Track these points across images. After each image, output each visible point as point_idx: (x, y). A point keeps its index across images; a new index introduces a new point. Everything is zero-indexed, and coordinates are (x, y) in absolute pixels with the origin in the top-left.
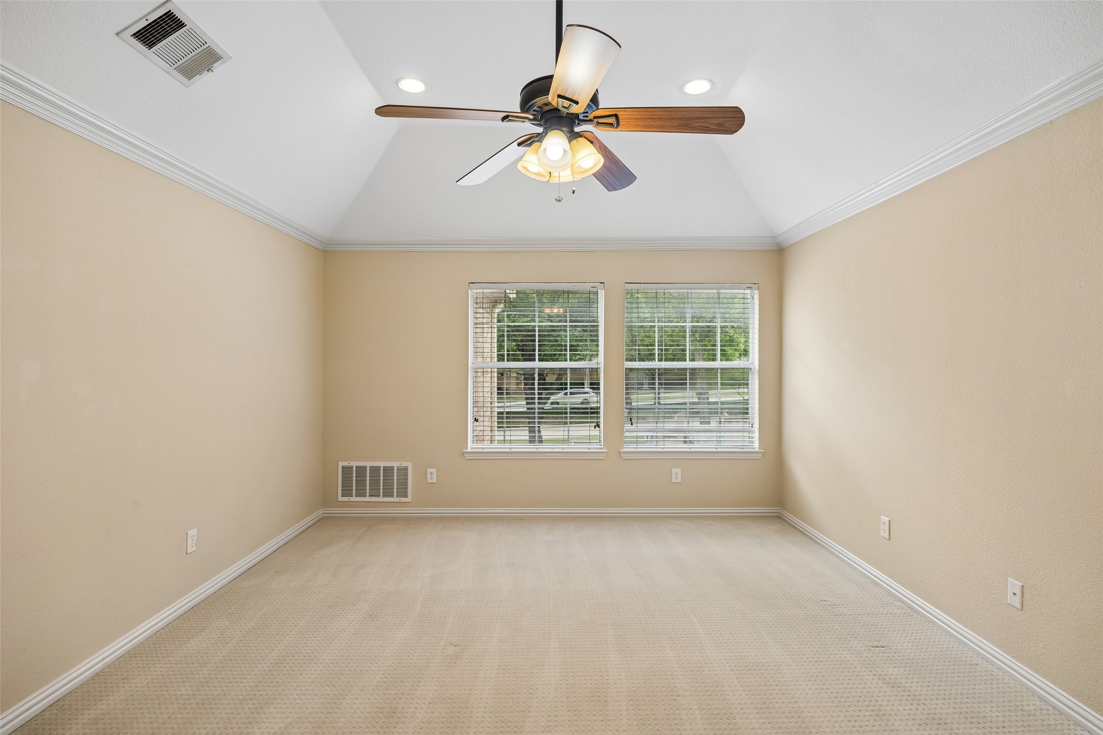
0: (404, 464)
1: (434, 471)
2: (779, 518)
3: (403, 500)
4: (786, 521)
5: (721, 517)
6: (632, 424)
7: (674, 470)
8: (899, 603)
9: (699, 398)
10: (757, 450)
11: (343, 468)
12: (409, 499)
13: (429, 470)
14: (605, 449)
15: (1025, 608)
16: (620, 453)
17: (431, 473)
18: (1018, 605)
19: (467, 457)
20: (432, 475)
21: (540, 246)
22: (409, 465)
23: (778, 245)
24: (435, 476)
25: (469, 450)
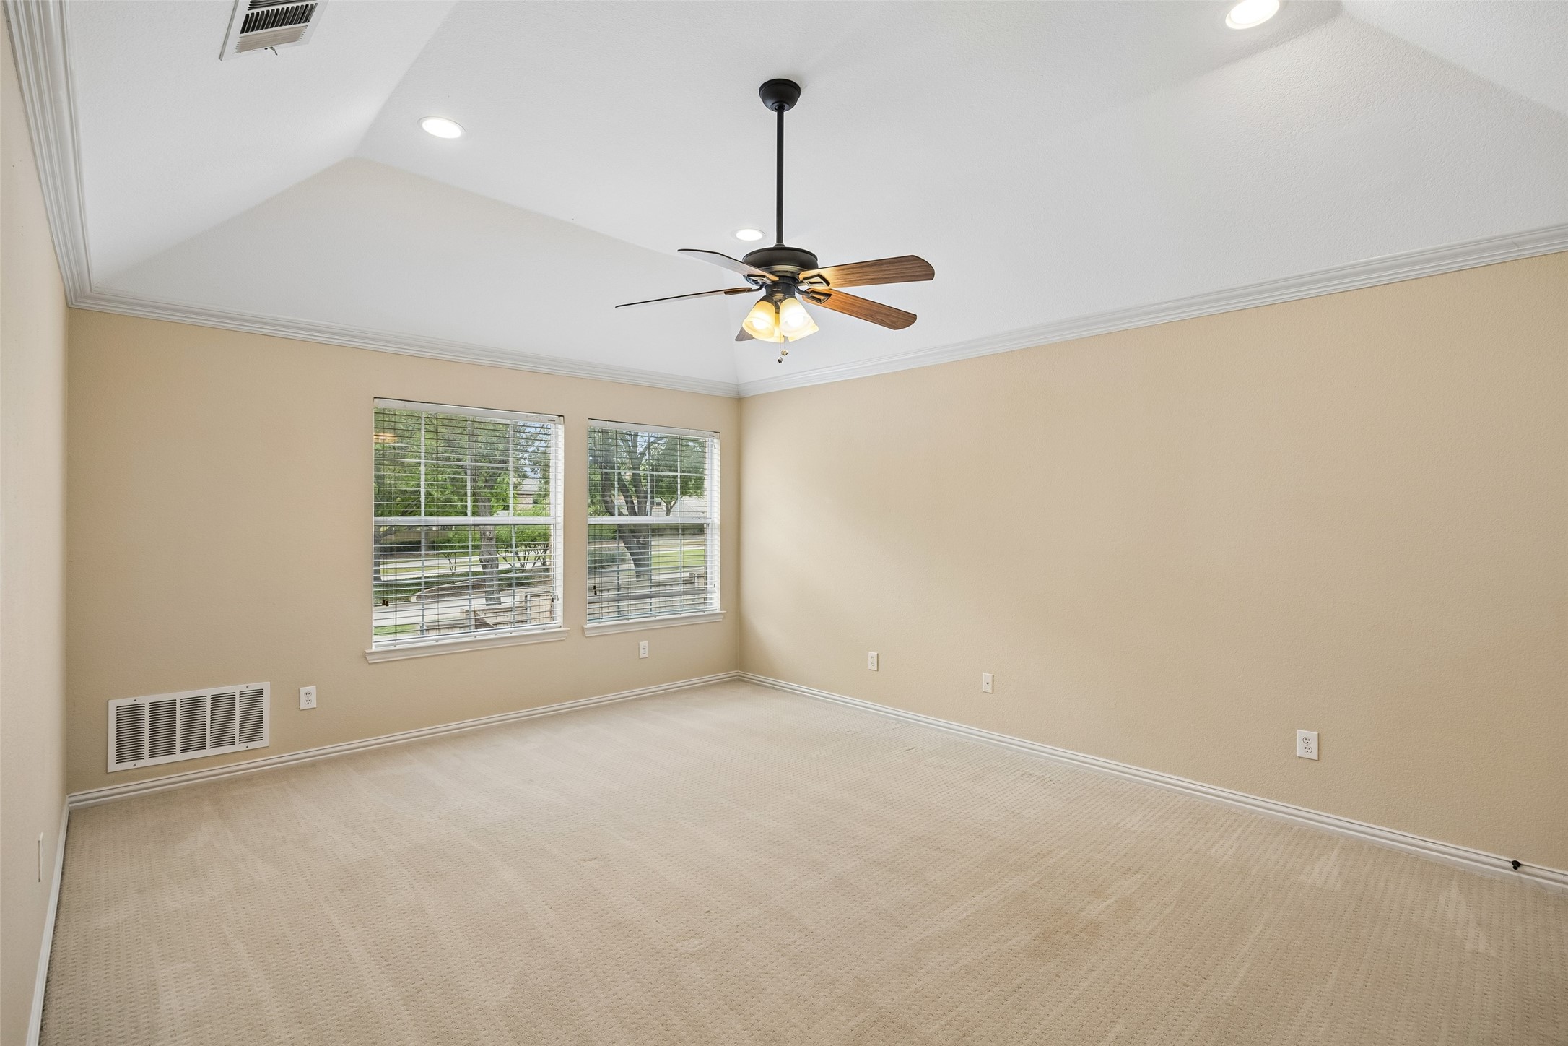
0: (255, 686)
1: (313, 689)
2: (739, 680)
3: (253, 745)
4: (749, 682)
5: (690, 689)
6: (596, 594)
7: (642, 644)
8: (892, 721)
9: (484, 567)
10: (718, 611)
11: (120, 710)
12: (266, 742)
13: (303, 690)
14: (565, 627)
15: (995, 691)
16: (583, 629)
17: (308, 694)
18: (990, 691)
19: (371, 659)
20: (309, 696)
21: (482, 358)
22: (265, 686)
23: (738, 393)
24: (313, 697)
25: (374, 649)
